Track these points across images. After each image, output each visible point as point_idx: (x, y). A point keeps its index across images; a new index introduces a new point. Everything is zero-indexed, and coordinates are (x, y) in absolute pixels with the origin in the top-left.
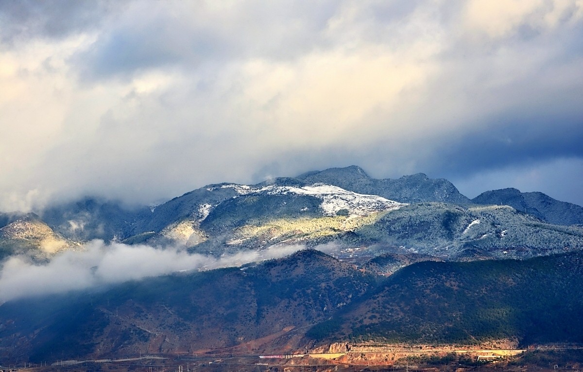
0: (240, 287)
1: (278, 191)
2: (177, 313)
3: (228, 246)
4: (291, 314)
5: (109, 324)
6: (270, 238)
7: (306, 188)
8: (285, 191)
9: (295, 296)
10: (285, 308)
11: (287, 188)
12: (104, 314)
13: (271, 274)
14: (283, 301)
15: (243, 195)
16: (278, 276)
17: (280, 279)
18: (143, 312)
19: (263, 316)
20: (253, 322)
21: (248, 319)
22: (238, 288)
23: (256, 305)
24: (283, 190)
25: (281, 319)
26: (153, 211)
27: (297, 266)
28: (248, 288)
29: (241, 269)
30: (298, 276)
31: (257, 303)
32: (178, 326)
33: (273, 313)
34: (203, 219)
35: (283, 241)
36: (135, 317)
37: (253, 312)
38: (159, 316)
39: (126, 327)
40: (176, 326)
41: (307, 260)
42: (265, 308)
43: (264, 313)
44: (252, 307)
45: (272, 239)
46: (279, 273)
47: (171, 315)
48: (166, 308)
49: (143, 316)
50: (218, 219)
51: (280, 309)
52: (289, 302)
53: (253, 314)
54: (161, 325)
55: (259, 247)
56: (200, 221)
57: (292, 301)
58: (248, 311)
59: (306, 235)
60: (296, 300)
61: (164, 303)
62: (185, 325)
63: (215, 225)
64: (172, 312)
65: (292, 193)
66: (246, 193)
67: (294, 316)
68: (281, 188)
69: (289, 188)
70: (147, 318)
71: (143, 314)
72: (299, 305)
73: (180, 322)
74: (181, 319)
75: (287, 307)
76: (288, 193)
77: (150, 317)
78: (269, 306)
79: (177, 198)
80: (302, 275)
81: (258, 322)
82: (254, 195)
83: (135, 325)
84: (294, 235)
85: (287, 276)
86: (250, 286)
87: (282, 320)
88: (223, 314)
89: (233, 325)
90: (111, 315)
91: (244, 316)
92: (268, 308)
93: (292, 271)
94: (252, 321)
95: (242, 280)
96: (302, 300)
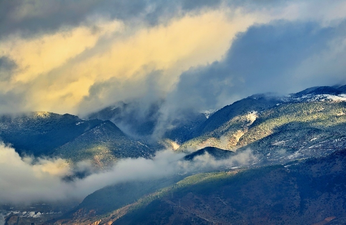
0: (284, 182)
1: (316, 98)
2: (230, 204)
3: (273, 146)
4: (332, 206)
5: (173, 214)
6: (310, 140)
7: (342, 95)
8: (323, 98)
9: (335, 190)
10: (326, 200)
11: (325, 95)
12: (169, 204)
13: (311, 171)
14: (324, 194)
15: (285, 103)
16: (318, 172)
17: (320, 175)
18: (201, 203)
19: (306, 207)
20: (297, 213)
21: (293, 209)
22: (283, 183)
23: (300, 197)
24: (321, 97)
25: (323, 210)
26: (207, 117)
27: (335, 163)
28: (291, 183)
29: (285, 166)
30: (336, 172)
31: (300, 196)
32: (232, 215)
33: (315, 204)
34: (251, 124)
35: (322, 142)
36: (195, 208)
37: (297, 204)
38: (215, 207)
39: (187, 216)
40: (230, 215)
41: (344, 158)
42: (308, 200)
43: (307, 205)
44: (295, 199)
45: (312, 140)
46: (319, 169)
47: (226, 206)
48: (221, 200)
49: (202, 207)
50: (263, 123)
51: (321, 201)
52: (330, 195)
53: (297, 206)
54: (217, 215)
55: (301, 147)
56: (248, 125)
57: (332, 195)
58: (292, 203)
59: (342, 136)
60: (335, 193)
61: (219, 195)
62: (238, 215)
63: (261, 128)
64: (226, 203)
65: (329, 100)
66: (288, 101)
67: (334, 207)
68: (319, 95)
69: (327, 95)
70: (205, 209)
71: (202, 205)
72: (338, 198)
73: (233, 212)
74: (234, 209)
75: (328, 200)
76: (326, 100)
77: (207, 207)
78: (311, 198)
79: (228, 106)
80: (340, 171)
81: (301, 213)
82: (295, 103)
83: (195, 214)
84: (332, 137)
85: (327, 173)
86: (293, 181)
87: (323, 211)
88: (270, 205)
89: (279, 215)
90: (174, 206)
91: (289, 207)
92: (310, 200)
93: (330, 168)
94: (296, 212)
95: (286, 176)
96: (341, 193)
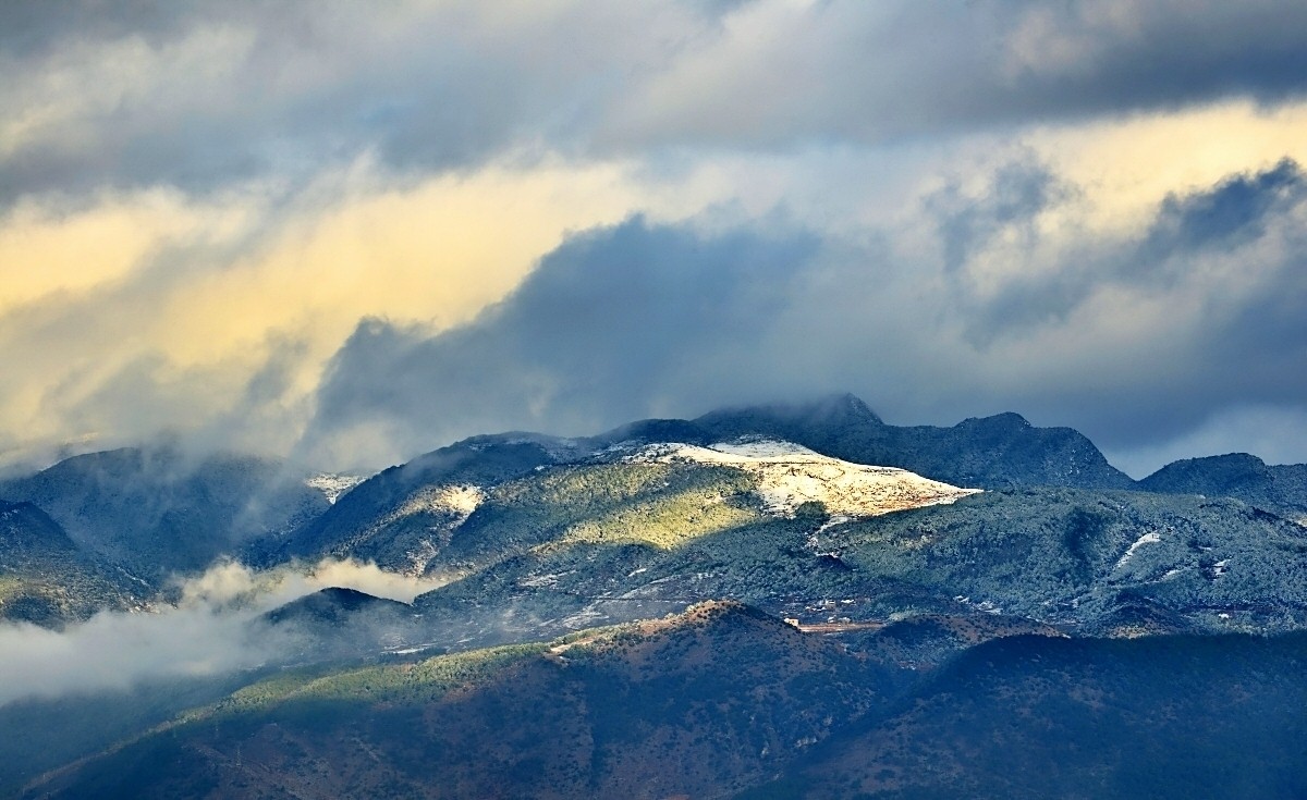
0: (551, 695)
1: (648, 454)
2: (390, 759)
3: (522, 590)
4: (680, 764)
5: (217, 786)
6: (629, 572)
7: (719, 446)
8: (666, 454)
9: (690, 718)
10: (664, 748)
11: (673, 446)
12: (206, 758)
13: (627, 663)
14: (659, 732)
15: (560, 464)
16: (646, 668)
17: (652, 675)
18: (304, 755)
19: (608, 768)
20: (581, 784)
21: (570, 775)
22: (546, 697)
23: (591, 740)
24: (662, 451)
25: (653, 776)
26: (333, 501)
27: (694, 642)
28: (570, 698)
29: (553, 650)
30: (696, 668)
31: (593, 735)
32: (392, 792)
33: (634, 760)
34: (460, 523)
35: (661, 581)
36: (285, 768)
37: (582, 758)
38: (346, 766)
39: (260, 792)
40: (386, 791)
41: (719, 627)
42: (613, 748)
43: (610, 761)
44: (579, 745)
45: (633, 574)
46: (648, 659)
47: (377, 762)
48: (362, 745)
49: (304, 766)
50: (497, 522)
51: (652, 752)
52: (675, 734)
53: (582, 764)
54: (348, 789)
55: (601, 593)
56: (452, 527)
57: (681, 732)
58: (569, 756)
59: (717, 565)
60: (690, 729)
61: (357, 732)
62: (411, 789)
63: (490, 537)
64: (378, 756)
65: (683, 459)
66: (568, 458)
67: (686, 768)
68: (657, 446)
69: (678, 445)
70: (315, 771)
71: (306, 760)
72: (698, 741)
73: (397, 782)
74: (399, 773)
75: (670, 746)
76: (674, 459)
77: (321, 767)
78: (622, 742)
79: (394, 467)
80: (706, 665)
81: (593, 784)
82: (590, 464)
83: (283, 789)
84: (688, 566)
85: (670, 669)
86: (574, 692)
87: (654, 780)
88: (506, 762)
89: (531, 790)
90: (222, 762)
91: (561, 769)
92: (621, 748)
93: (681, 655)
94: (580, 781)
95: (555, 676)
96: (707, 728)
